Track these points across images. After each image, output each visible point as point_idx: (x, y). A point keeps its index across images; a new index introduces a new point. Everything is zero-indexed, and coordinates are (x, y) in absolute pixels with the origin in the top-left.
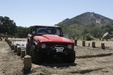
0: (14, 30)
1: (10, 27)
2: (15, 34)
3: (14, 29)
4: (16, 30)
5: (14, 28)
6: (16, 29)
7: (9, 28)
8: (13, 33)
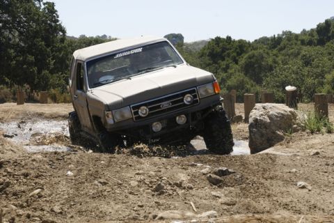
0: (48, 50)
1: (21, 33)
2: (54, 79)
3: (48, 46)
4: (60, 50)
5: (43, 39)
6: (59, 45)
7: (14, 37)
8: (39, 71)
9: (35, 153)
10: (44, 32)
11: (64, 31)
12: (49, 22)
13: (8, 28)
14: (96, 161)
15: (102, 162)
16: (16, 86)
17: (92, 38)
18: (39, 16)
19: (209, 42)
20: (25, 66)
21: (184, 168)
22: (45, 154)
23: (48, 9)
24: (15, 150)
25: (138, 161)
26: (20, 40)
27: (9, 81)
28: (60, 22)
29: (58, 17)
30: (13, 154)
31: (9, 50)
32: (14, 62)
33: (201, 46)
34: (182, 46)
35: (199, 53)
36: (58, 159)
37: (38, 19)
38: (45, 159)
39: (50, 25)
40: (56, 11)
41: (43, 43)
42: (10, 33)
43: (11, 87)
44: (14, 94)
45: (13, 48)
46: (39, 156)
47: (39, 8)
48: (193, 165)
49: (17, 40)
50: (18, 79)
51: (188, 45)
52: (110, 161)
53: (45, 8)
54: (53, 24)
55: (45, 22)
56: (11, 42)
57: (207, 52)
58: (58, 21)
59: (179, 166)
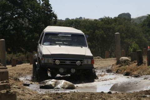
9: (44, 95)
10: (43, 18)
11: (56, 17)
12: (46, 12)
13: (21, 17)
14: (82, 97)
15: (86, 98)
16: (29, 53)
17: (73, 19)
18: (40, 8)
19: (147, 17)
20: (33, 40)
21: (138, 99)
22: (51, 95)
23: (45, 4)
24: (32, 93)
25: (109, 96)
26: (29, 24)
27: (24, 50)
28: (53, 11)
29: (51, 8)
30: (30, 95)
31: (23, 31)
32: (27, 38)
33: (143, 20)
34: (130, 21)
35: (141, 24)
36: (59, 98)
37: (39, 10)
38: (50, 98)
39: (47, 14)
40: (50, 5)
41: (43, 25)
42: (23, 20)
43: (25, 54)
44: (28, 58)
45: (25, 30)
46: (47, 96)
47: (40, 3)
48: (144, 97)
49: (27, 24)
50: (30, 48)
51: (134, 20)
52: (91, 97)
53: (43, 4)
54: (49, 13)
55: (44, 12)
56: (24, 26)
57: (147, 23)
58: (52, 11)
59: (136, 98)
